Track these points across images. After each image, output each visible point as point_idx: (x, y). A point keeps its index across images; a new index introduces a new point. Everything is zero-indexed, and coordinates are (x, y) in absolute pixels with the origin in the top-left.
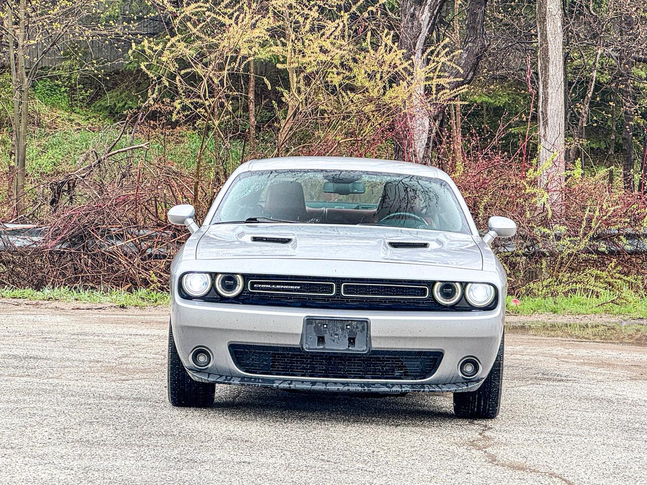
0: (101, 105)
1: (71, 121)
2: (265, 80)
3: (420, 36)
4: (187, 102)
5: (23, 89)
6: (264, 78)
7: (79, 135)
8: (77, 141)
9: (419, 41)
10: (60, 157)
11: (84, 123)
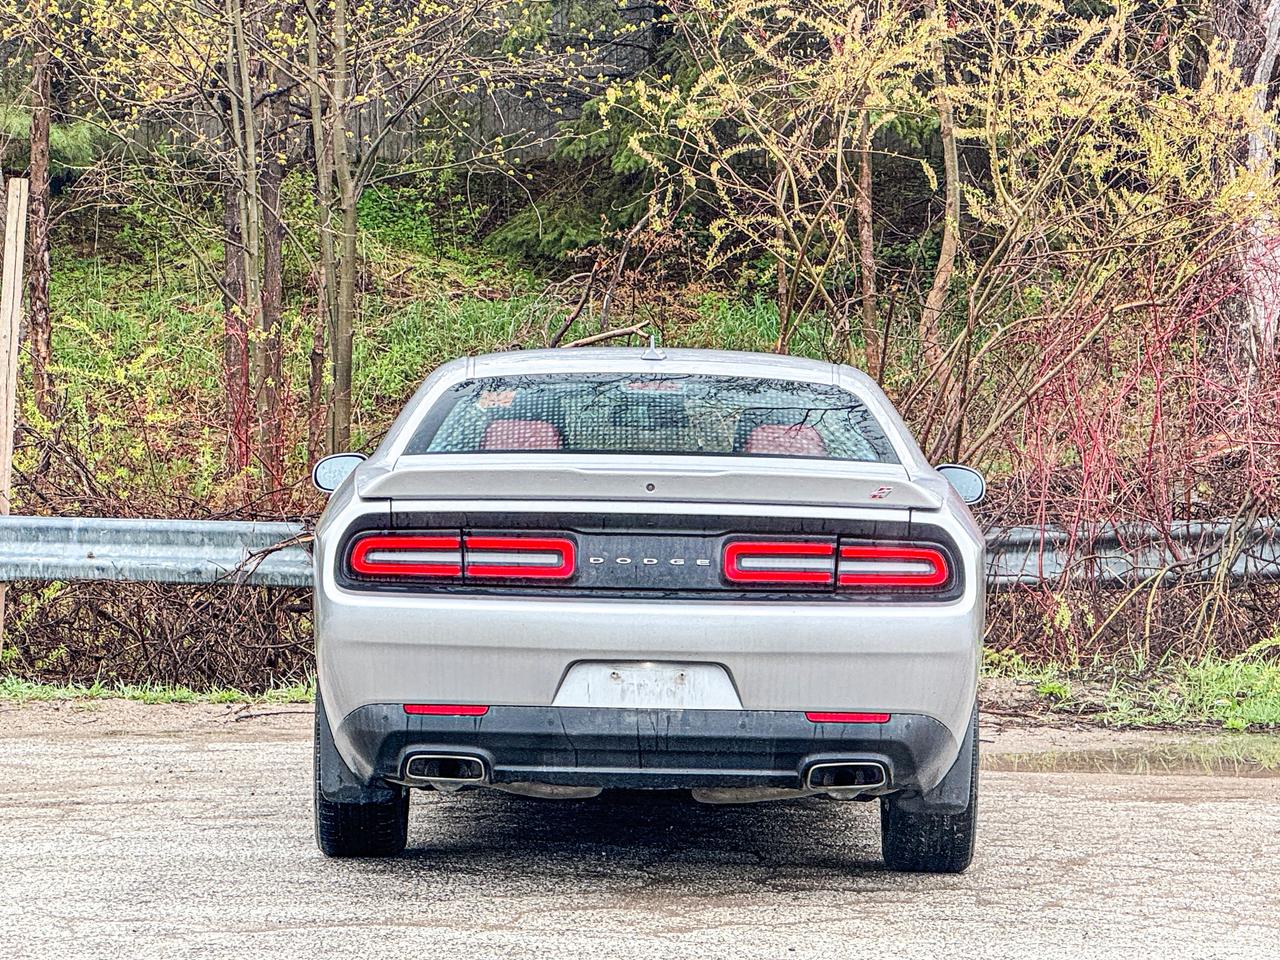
0: (505, 239)
1: (441, 276)
2: (925, 166)
3: (1263, 57)
4: (742, 223)
5: (344, 207)
6: (923, 162)
7: (460, 309)
8: (455, 322)
9: (1260, 69)
10: (418, 359)
11: (469, 282)
